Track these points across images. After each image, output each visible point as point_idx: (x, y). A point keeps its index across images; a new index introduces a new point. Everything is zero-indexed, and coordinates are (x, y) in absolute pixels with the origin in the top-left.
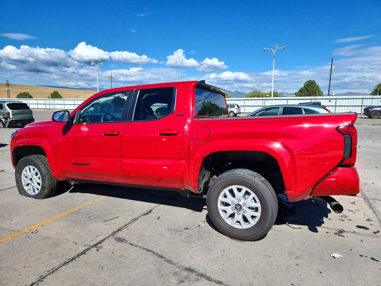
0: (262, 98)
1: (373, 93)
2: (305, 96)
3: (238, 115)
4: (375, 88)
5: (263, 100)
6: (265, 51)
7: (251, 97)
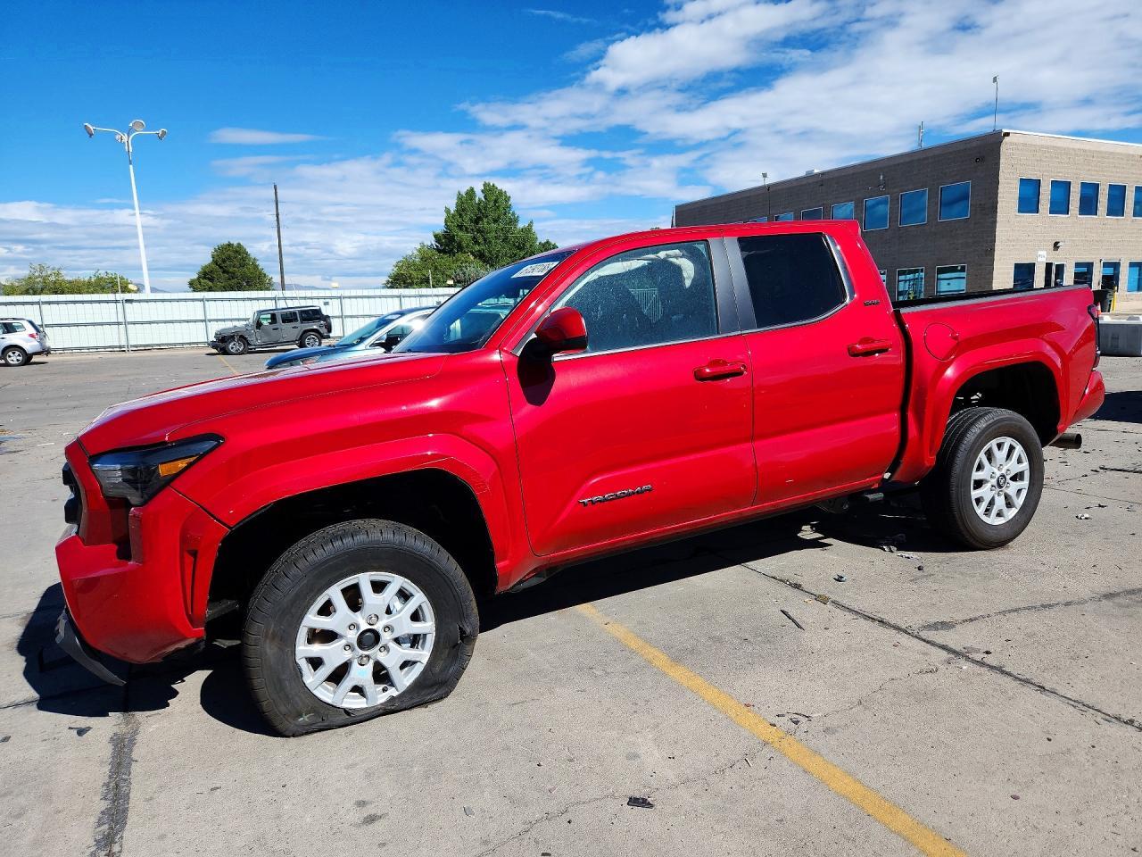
0: (111, 297)
1: (388, 282)
2: (225, 289)
3: (35, 359)
4: (391, 272)
5: (116, 302)
6: (91, 135)
7: (27, 292)
